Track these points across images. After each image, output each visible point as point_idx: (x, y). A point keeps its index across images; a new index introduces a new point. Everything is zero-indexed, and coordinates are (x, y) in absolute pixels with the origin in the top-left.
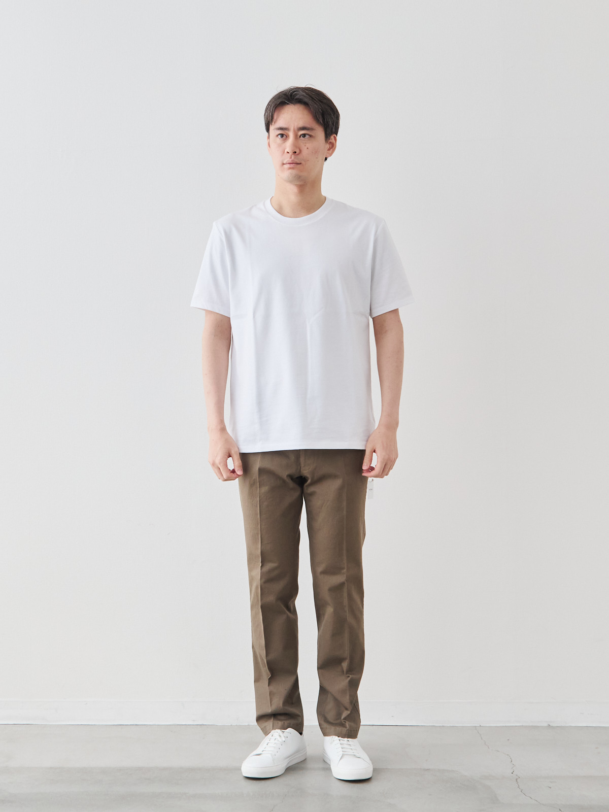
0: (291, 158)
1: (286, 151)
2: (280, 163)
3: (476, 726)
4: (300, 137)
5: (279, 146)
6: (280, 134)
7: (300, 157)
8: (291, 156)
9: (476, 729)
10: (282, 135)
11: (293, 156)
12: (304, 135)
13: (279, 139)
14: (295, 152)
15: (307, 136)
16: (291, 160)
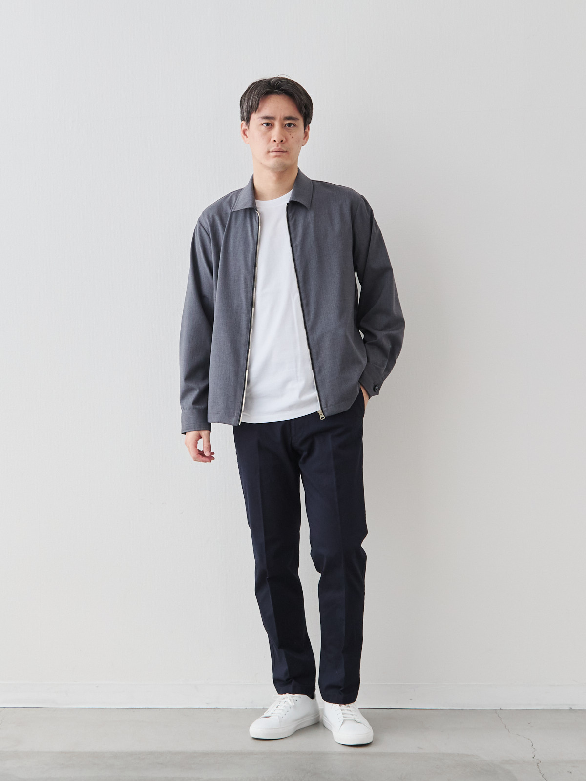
0: (278, 146)
1: (272, 139)
2: (266, 150)
3: (496, 710)
4: (285, 126)
5: (265, 134)
6: (265, 123)
7: (286, 145)
8: (278, 144)
9: (496, 713)
10: (267, 124)
11: (279, 144)
12: (290, 125)
13: (264, 127)
14: (282, 141)
15: (292, 126)
16: (278, 148)
